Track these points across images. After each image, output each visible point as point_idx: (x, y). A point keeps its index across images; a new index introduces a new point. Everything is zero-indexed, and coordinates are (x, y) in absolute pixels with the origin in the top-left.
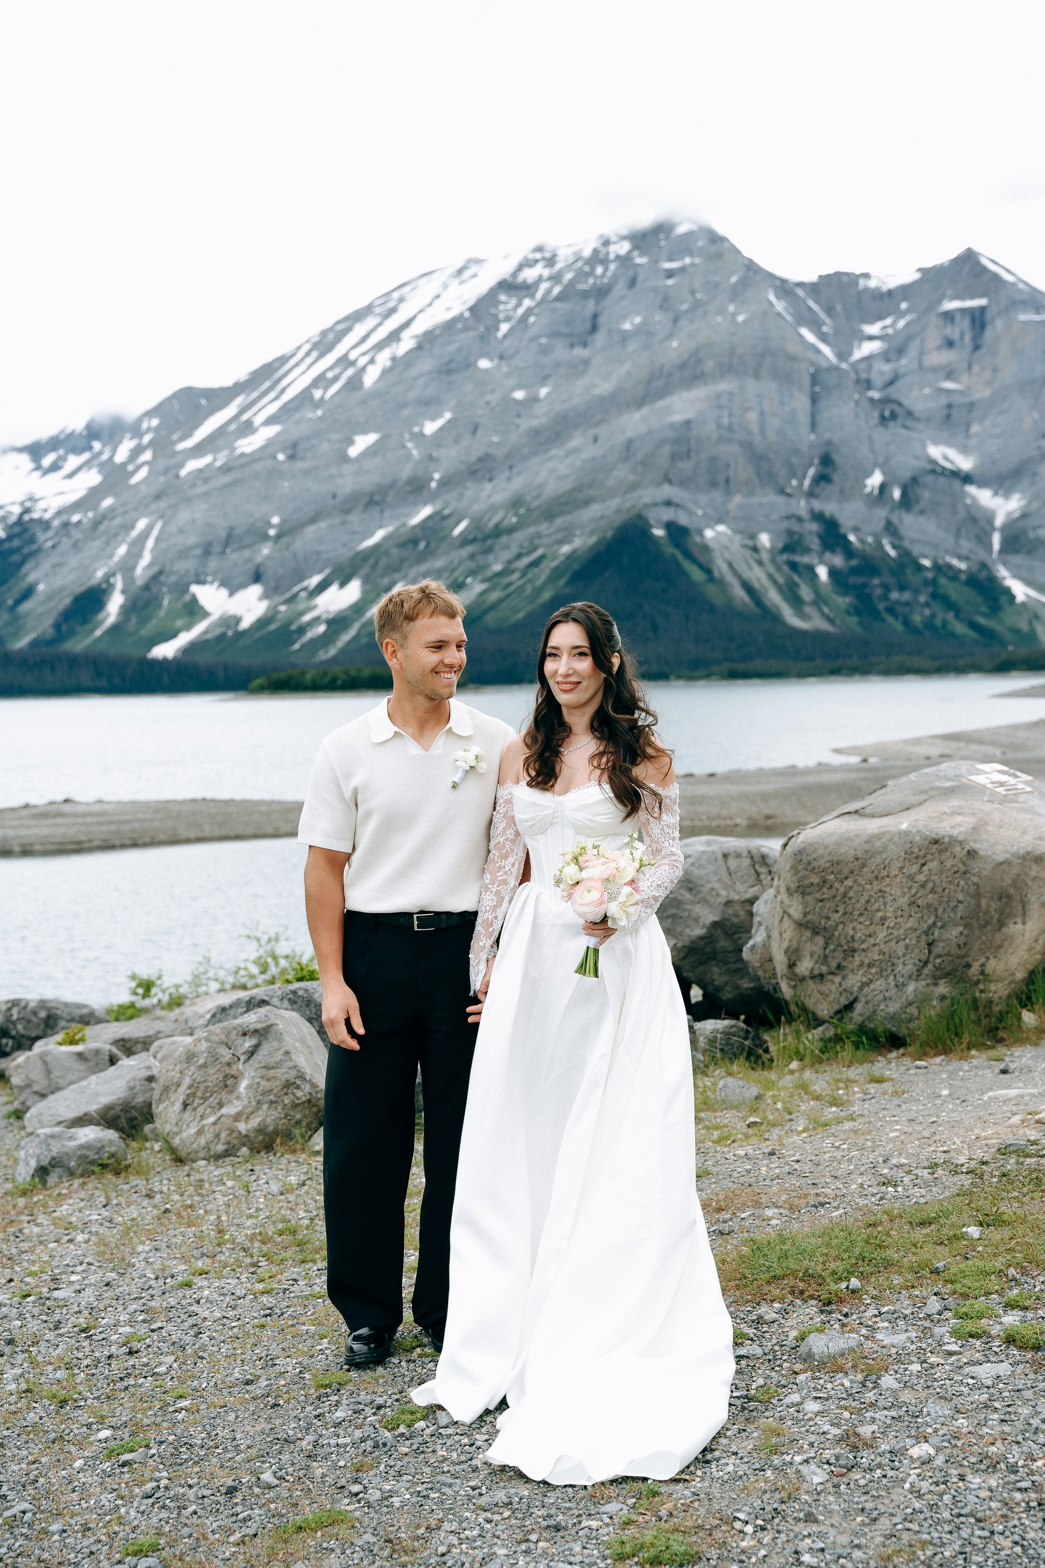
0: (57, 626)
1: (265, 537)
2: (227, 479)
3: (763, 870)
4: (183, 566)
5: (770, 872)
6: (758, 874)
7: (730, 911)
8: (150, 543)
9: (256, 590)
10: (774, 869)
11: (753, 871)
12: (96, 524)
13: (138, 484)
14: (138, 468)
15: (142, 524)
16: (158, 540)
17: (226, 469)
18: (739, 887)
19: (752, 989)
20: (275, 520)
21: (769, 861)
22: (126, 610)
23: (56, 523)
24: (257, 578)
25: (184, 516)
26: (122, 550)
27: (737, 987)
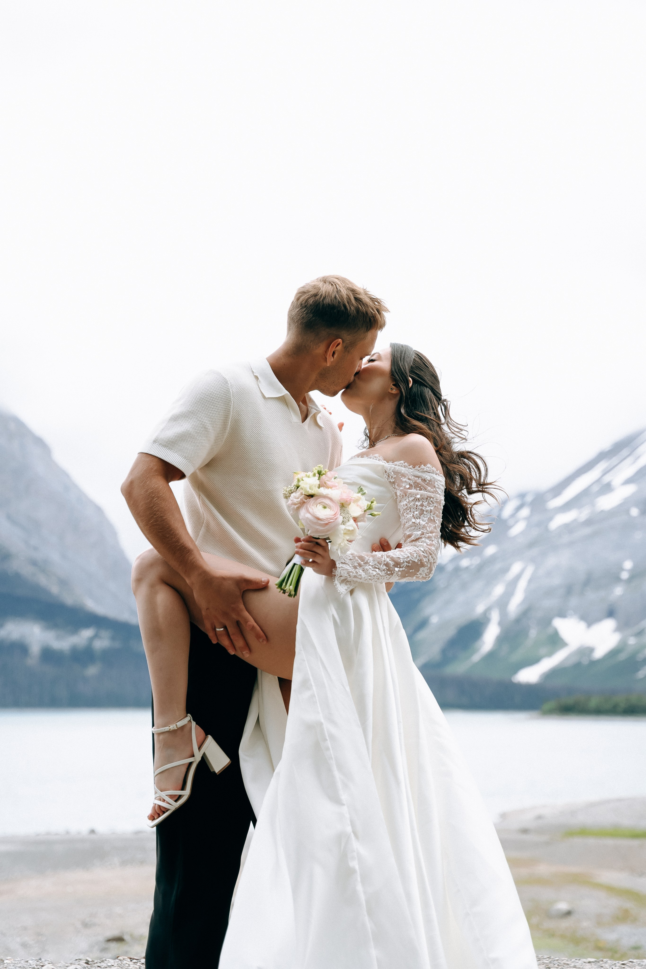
0: (444, 652)
1: (617, 579)
2: (587, 531)
4: (549, 603)
8: (522, 584)
9: (609, 624)
12: (480, 568)
13: (516, 537)
14: (516, 522)
15: (516, 568)
16: (530, 581)
17: (588, 522)
20: (628, 565)
22: (501, 640)
23: (450, 568)
24: (611, 613)
25: (551, 561)
26: (499, 590)
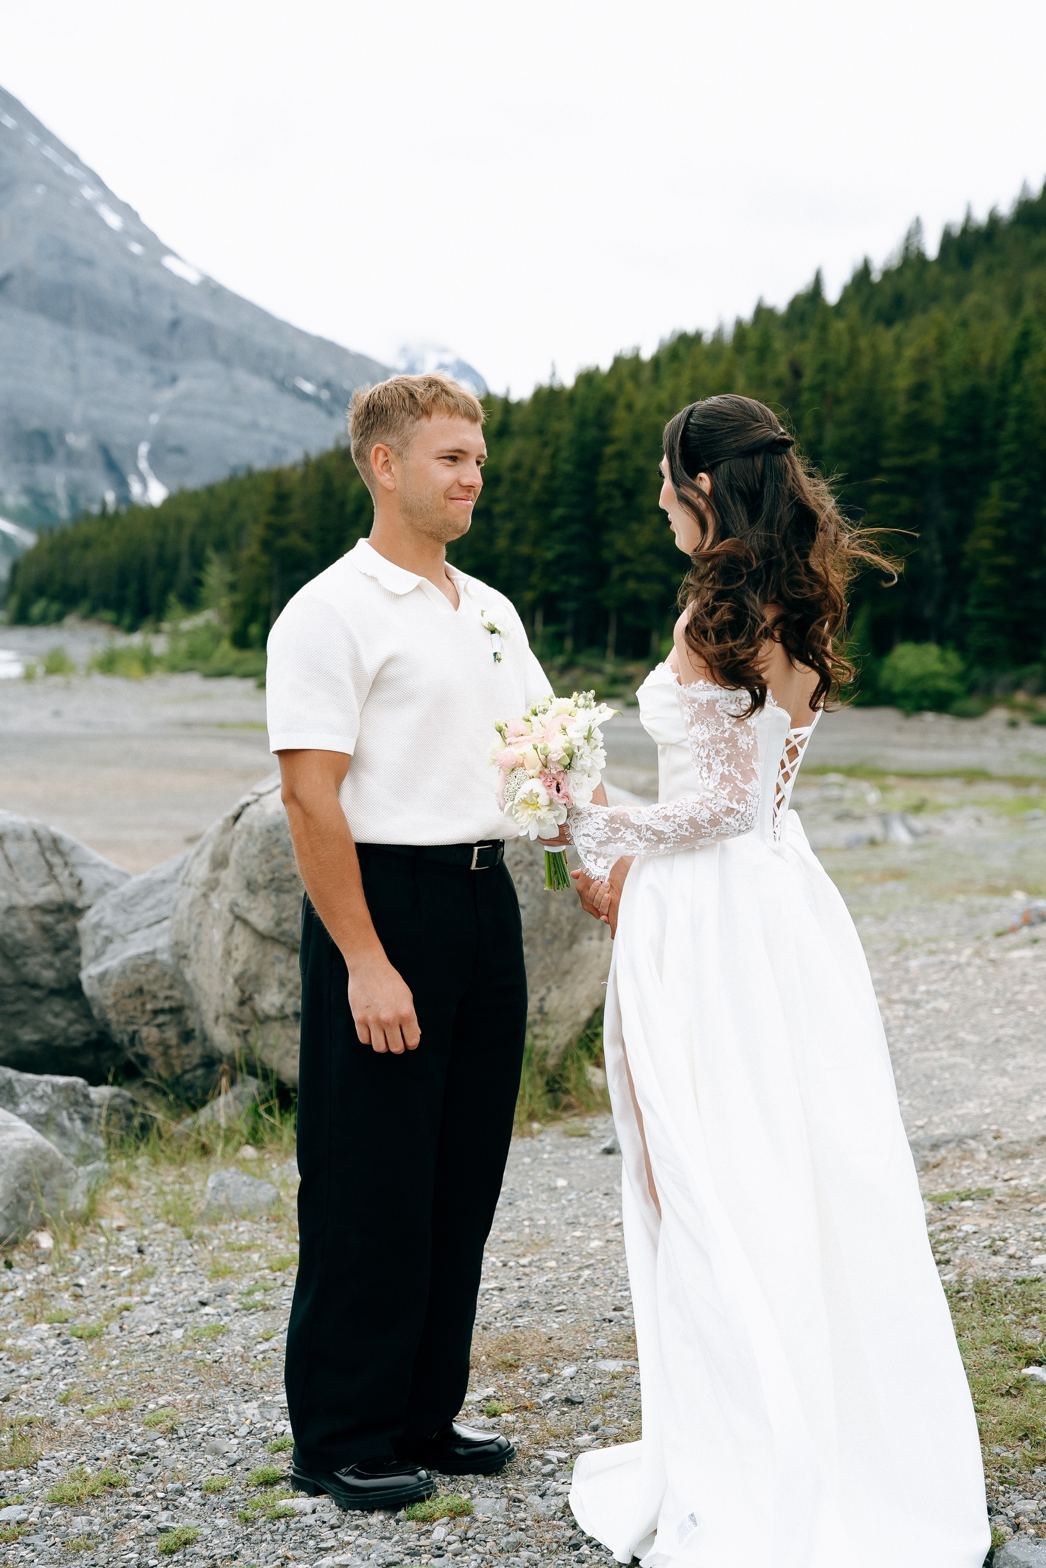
3: (56, 860)
5: (66, 864)
6: (50, 867)
7: (13, 922)
10: (72, 859)
11: (42, 862)
18: (24, 884)
19: (37, 1043)
21: (65, 848)
27: (15, 1040)
